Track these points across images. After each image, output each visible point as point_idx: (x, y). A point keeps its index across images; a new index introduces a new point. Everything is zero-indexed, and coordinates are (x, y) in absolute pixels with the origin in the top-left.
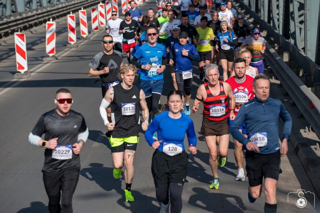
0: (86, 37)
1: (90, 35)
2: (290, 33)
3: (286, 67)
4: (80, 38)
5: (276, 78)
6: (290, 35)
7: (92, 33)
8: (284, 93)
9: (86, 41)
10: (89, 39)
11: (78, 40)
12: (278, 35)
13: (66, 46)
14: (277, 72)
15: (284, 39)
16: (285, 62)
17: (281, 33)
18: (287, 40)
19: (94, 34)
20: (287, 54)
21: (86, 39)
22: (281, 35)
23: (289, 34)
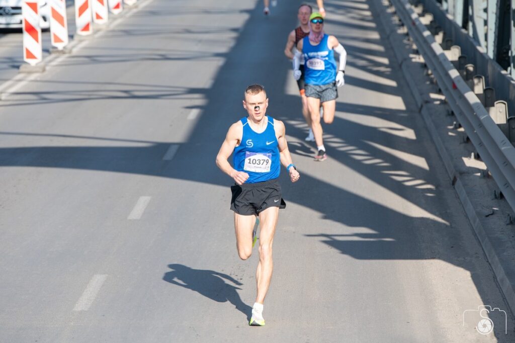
0: (64, 48)
1: (73, 43)
2: (510, 54)
3: (500, 137)
4: (51, 50)
5: (478, 157)
6: (511, 60)
7: (76, 38)
8: (495, 191)
9: (62, 59)
10: (70, 52)
11: (46, 54)
12: (483, 56)
13: (18, 67)
14: (481, 144)
15: (497, 67)
16: (499, 125)
17: (491, 55)
18: (504, 72)
19: (81, 41)
20: (504, 105)
21: (63, 52)
22: (490, 59)
23: (509, 57)
